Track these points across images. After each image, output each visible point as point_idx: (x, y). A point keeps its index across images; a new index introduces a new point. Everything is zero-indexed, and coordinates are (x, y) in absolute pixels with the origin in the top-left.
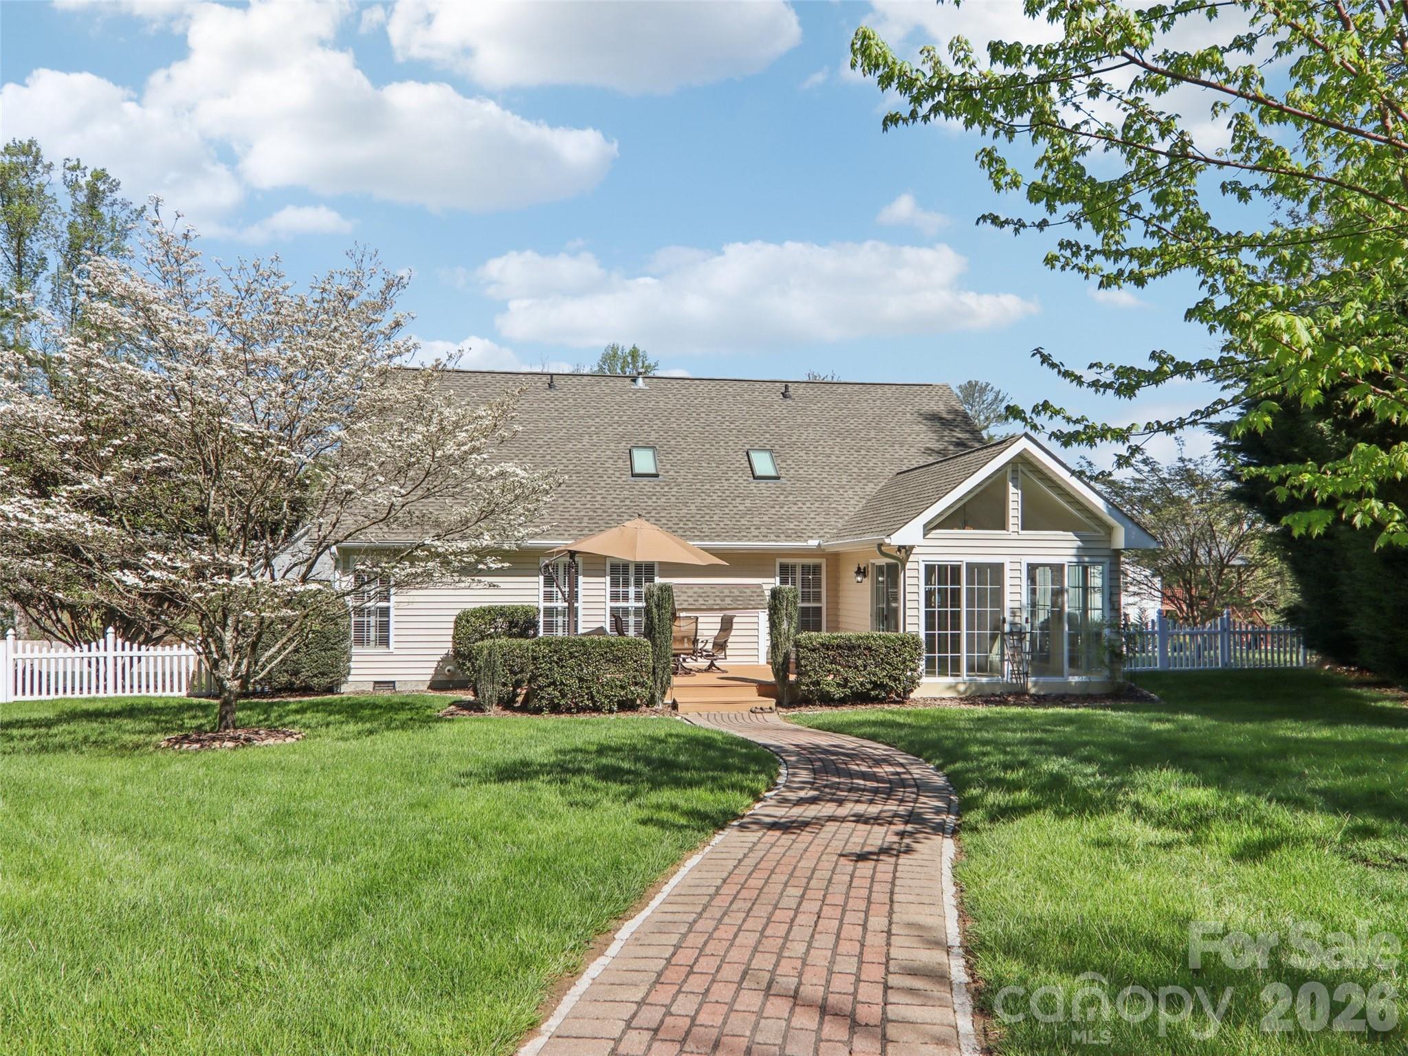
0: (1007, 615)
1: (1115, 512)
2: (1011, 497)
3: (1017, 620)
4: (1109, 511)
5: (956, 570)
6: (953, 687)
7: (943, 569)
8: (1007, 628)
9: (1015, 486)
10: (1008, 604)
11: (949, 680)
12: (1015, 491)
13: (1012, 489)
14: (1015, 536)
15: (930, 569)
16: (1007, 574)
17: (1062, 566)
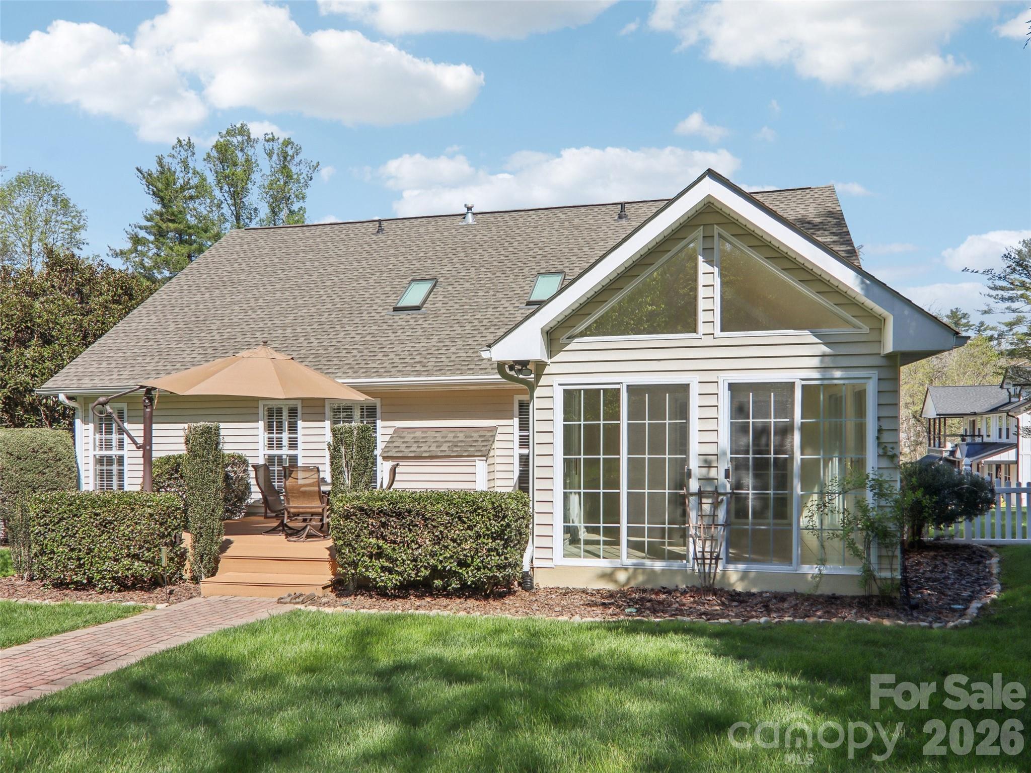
0: (694, 464)
1: (877, 290)
2: (702, 280)
3: (713, 473)
4: (866, 289)
5: (613, 396)
6: (609, 576)
7: (592, 395)
8: (694, 485)
9: (710, 262)
10: (695, 448)
11: (603, 564)
12: (709, 269)
13: (703, 266)
14: (709, 341)
15: (570, 396)
16: (695, 401)
17: (792, 385)
